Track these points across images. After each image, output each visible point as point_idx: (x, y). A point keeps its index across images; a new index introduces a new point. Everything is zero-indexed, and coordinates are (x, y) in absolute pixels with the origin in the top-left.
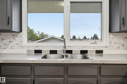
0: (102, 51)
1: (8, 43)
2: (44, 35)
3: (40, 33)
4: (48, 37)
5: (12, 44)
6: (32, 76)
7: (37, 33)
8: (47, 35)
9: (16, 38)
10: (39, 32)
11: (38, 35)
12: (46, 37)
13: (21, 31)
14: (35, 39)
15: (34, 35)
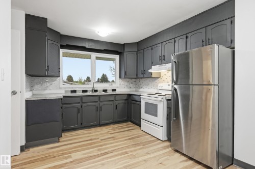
6: (81, 103)
9: (55, 82)
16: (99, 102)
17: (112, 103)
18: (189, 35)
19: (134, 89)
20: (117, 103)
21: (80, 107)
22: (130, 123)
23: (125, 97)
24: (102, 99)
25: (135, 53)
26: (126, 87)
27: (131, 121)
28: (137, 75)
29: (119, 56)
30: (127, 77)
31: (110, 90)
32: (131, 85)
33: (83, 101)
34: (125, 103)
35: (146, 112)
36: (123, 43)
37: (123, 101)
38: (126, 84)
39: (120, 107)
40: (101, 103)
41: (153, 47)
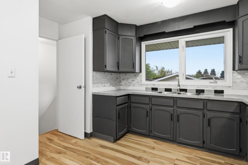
0: (223, 91)
1: (131, 81)
2: (165, 72)
3: (159, 69)
4: (171, 74)
5: (134, 82)
6: (150, 105)
7: (155, 68)
8: (170, 71)
9: (138, 78)
10: (157, 67)
11: (156, 72)
12: (169, 75)
13: (141, 72)
14: (152, 77)
15: (151, 71)
16: (175, 107)
20: (209, 115)
21: (148, 110)
29: (231, 30)
31: (209, 91)
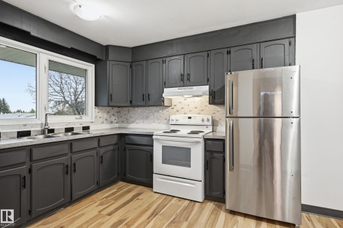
0: (89, 127)
16: (69, 154)
17: (94, 152)
18: (232, 50)
19: (117, 125)
21: (25, 173)
22: (121, 184)
23: (115, 140)
24: (76, 147)
25: (128, 65)
26: (105, 121)
27: (123, 180)
28: (131, 102)
29: (94, 66)
30: (113, 104)
32: (113, 118)
33: (35, 157)
34: (114, 150)
35: (164, 162)
36: (104, 44)
37: (111, 148)
38: (105, 116)
39: (107, 158)
40: (75, 157)
41: (167, 59)
